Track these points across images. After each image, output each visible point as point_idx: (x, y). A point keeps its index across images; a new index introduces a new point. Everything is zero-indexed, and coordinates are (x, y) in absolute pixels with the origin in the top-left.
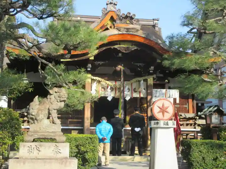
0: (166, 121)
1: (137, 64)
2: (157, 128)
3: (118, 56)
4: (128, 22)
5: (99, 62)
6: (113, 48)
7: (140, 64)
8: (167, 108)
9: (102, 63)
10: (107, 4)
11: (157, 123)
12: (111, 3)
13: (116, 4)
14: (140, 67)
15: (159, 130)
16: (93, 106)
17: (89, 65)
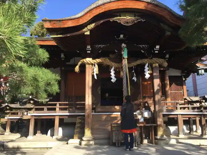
1: (140, 46)
3: (120, 39)
5: (100, 46)
6: (112, 21)
7: (143, 46)
9: (103, 46)
14: (143, 48)
16: (100, 93)
17: (89, 47)
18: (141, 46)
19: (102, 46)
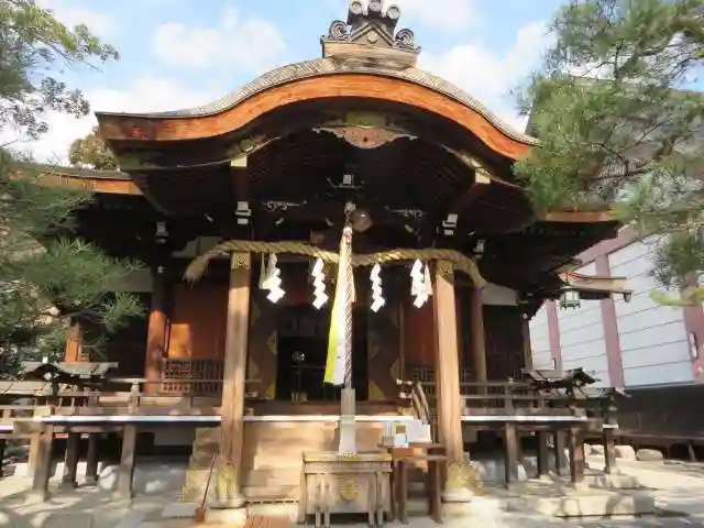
1: (402, 211)
3: (341, 186)
4: (372, 37)
5: (280, 204)
6: (318, 131)
7: (411, 212)
9: (291, 205)
14: (410, 220)
16: (275, 351)
17: (243, 206)
18: (406, 213)
19: (286, 206)
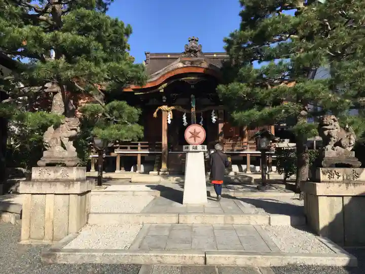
0: (195, 146)
2: (188, 152)
4: (192, 55)
5: (174, 94)
6: (180, 80)
8: (198, 133)
9: (177, 94)
10: (189, 41)
11: (187, 148)
12: (192, 40)
13: (197, 39)
15: (189, 154)
17: (164, 97)
